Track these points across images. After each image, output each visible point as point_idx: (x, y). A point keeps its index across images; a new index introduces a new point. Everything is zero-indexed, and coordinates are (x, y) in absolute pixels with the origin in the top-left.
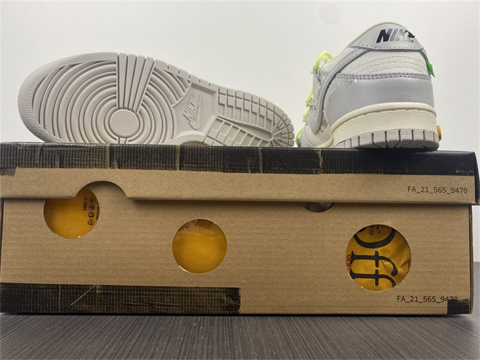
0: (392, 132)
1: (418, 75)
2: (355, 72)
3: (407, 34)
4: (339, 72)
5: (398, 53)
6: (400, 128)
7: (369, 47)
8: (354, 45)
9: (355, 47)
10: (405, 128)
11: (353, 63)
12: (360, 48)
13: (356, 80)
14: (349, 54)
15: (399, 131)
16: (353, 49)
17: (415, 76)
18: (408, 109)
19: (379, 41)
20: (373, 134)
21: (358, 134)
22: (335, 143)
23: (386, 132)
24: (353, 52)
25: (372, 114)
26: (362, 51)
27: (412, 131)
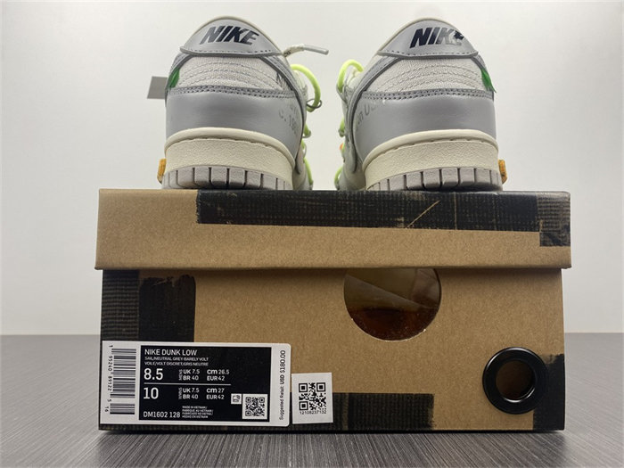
0: (431, 171)
1: (467, 90)
2: (383, 89)
3: (453, 34)
4: (365, 89)
5: (439, 61)
6: (440, 165)
7: (400, 54)
8: (383, 51)
9: (384, 54)
10: (448, 165)
11: (381, 77)
12: (389, 55)
13: (384, 101)
14: (376, 64)
15: (440, 171)
16: (381, 57)
17: (463, 92)
18: (453, 139)
19: (413, 45)
20: (405, 176)
21: (387, 176)
22: (369, 183)
23: (422, 173)
24: (380, 61)
25: (403, 147)
26: (391, 59)
27: (459, 169)
